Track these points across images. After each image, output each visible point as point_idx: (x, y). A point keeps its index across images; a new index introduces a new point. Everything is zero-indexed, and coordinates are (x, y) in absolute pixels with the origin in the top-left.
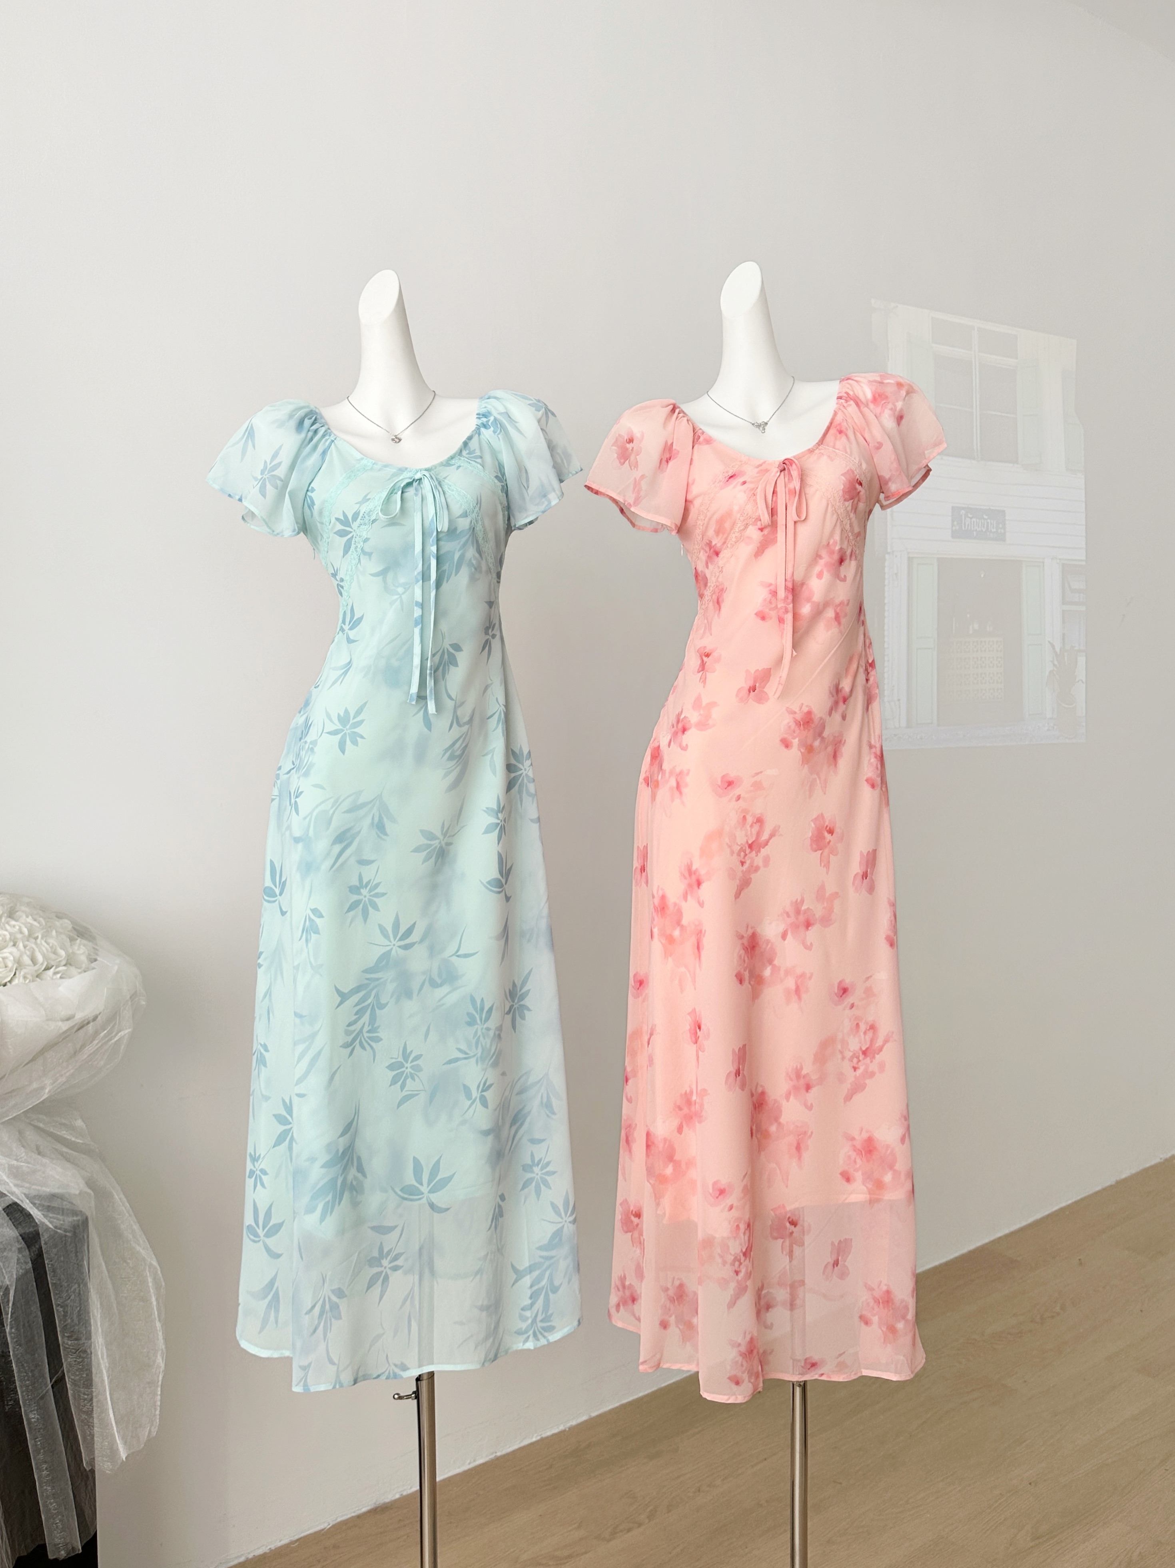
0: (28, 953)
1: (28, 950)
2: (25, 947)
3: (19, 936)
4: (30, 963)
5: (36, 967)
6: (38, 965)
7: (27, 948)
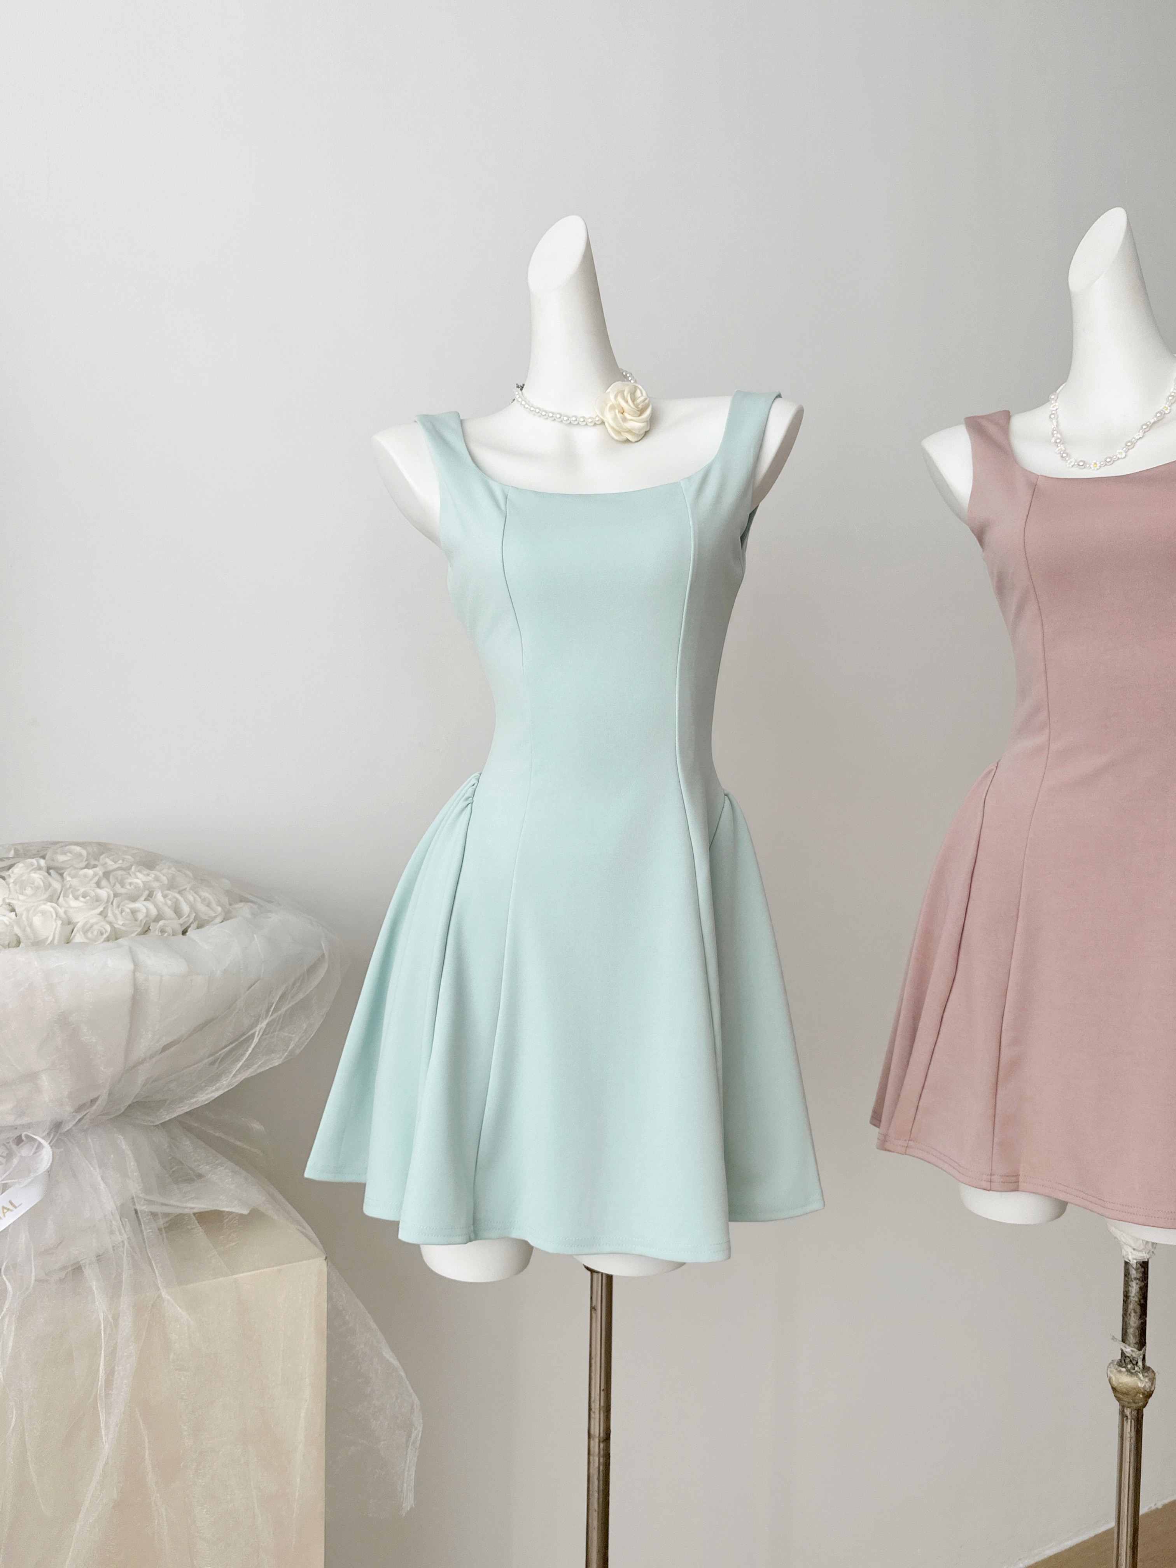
0: (170, 903)
1: (170, 900)
2: (165, 896)
3: (156, 884)
4: (174, 915)
5: (181, 921)
6: (181, 919)
7: (170, 897)
